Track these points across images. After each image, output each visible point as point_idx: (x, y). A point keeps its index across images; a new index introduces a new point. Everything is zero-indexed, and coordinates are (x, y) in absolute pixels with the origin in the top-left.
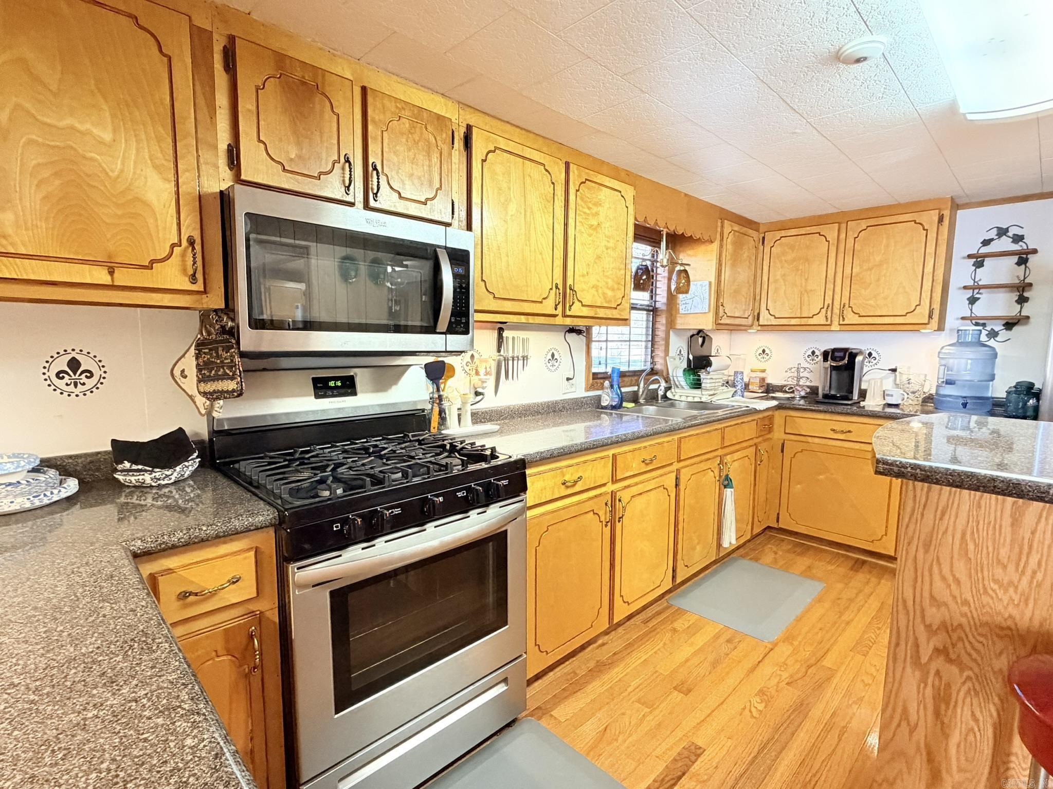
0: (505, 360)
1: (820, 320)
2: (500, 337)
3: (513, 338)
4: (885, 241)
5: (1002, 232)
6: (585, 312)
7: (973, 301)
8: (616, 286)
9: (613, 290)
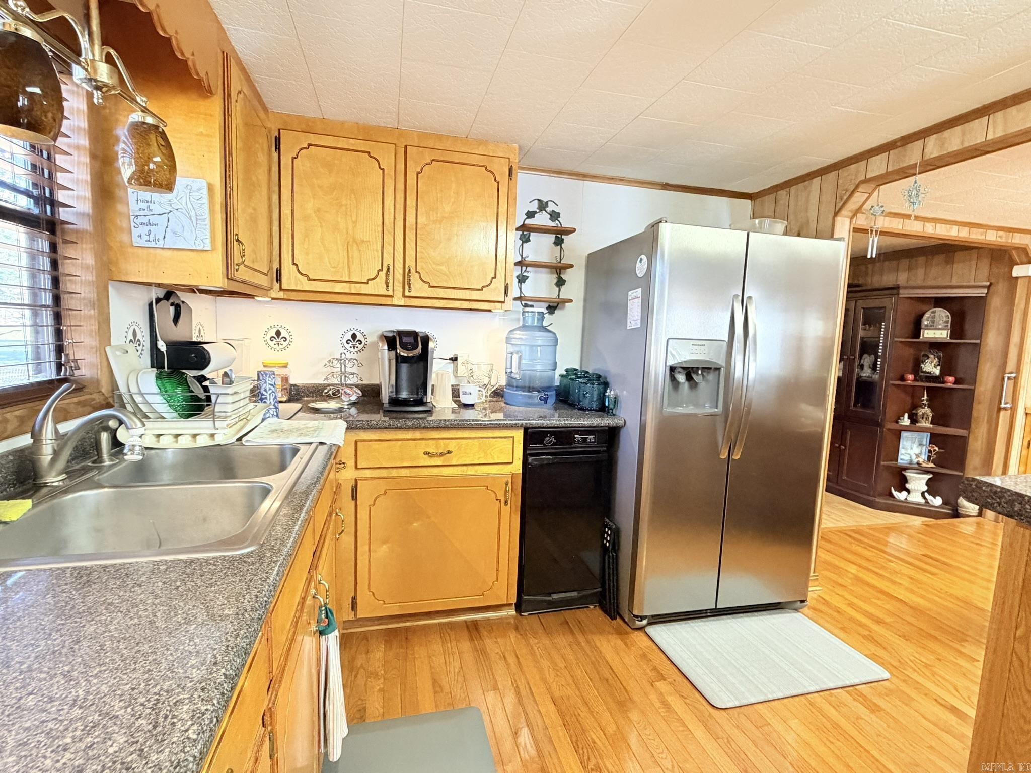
1: (378, 287)
4: (454, 186)
5: (542, 206)
7: (522, 279)
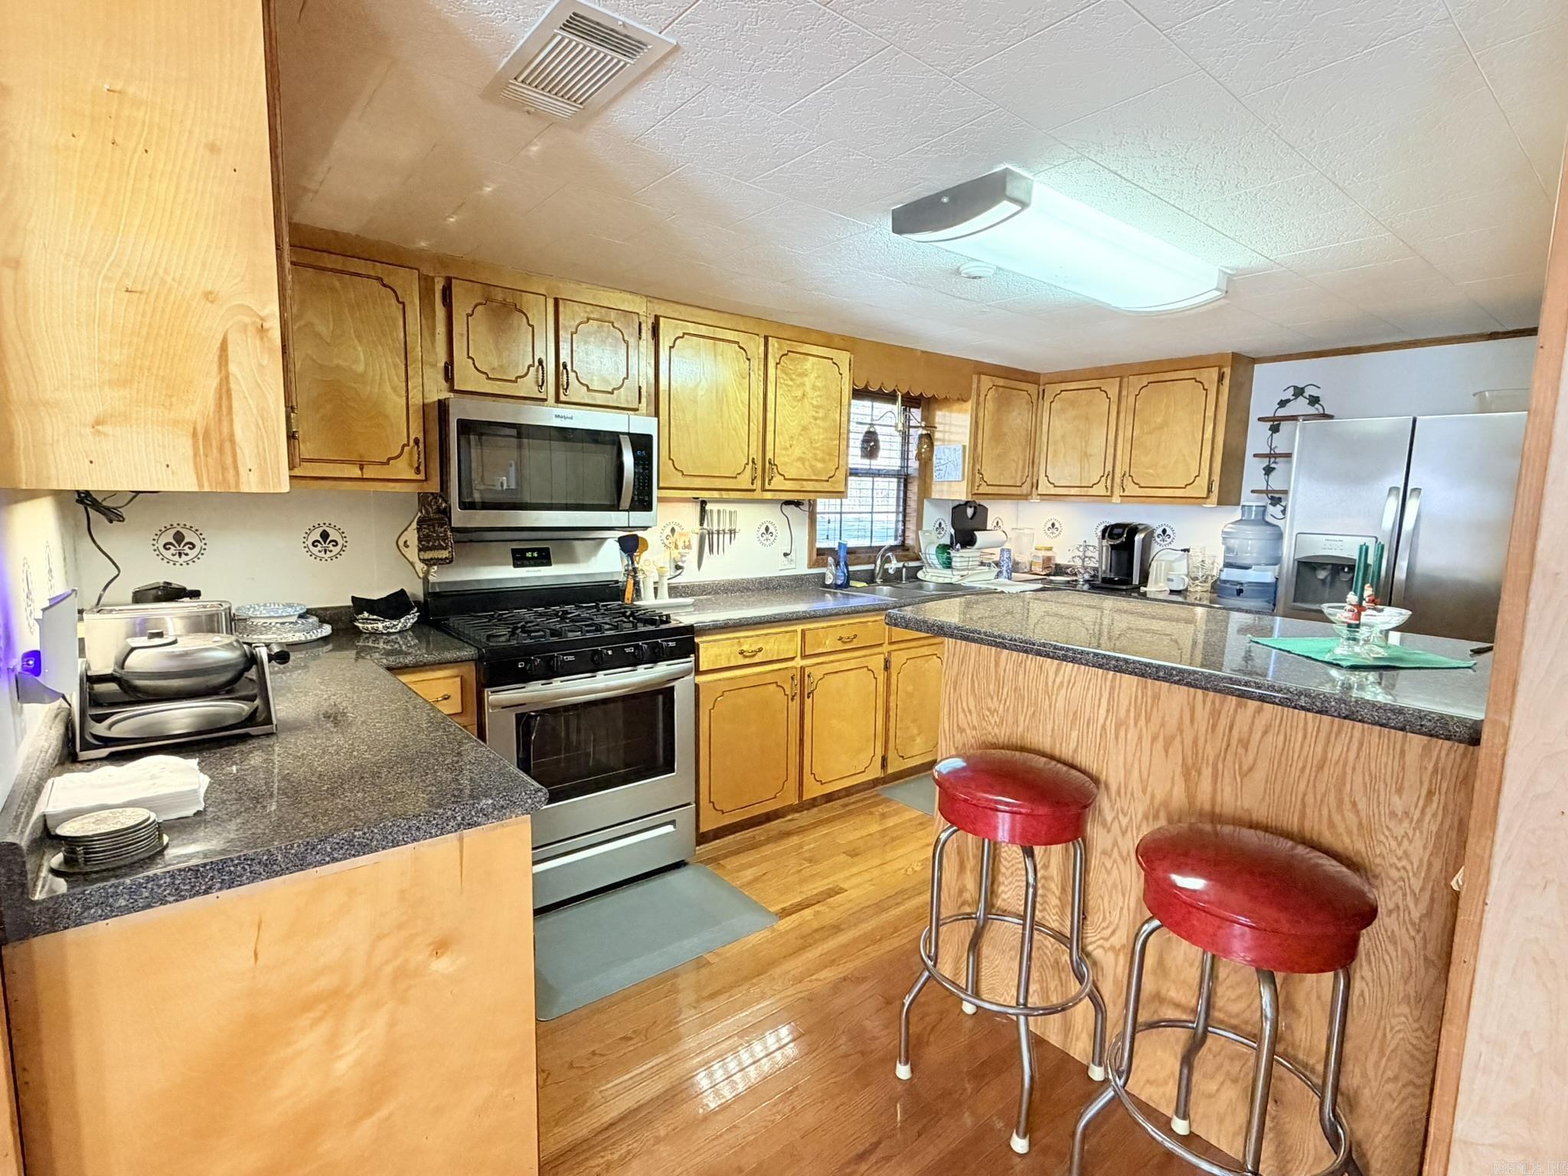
0: (709, 533)
1: (1100, 490)
2: (703, 511)
3: (719, 511)
4: (1165, 401)
5: (1299, 392)
6: (789, 485)
7: (1268, 470)
8: (827, 457)
9: (823, 461)
